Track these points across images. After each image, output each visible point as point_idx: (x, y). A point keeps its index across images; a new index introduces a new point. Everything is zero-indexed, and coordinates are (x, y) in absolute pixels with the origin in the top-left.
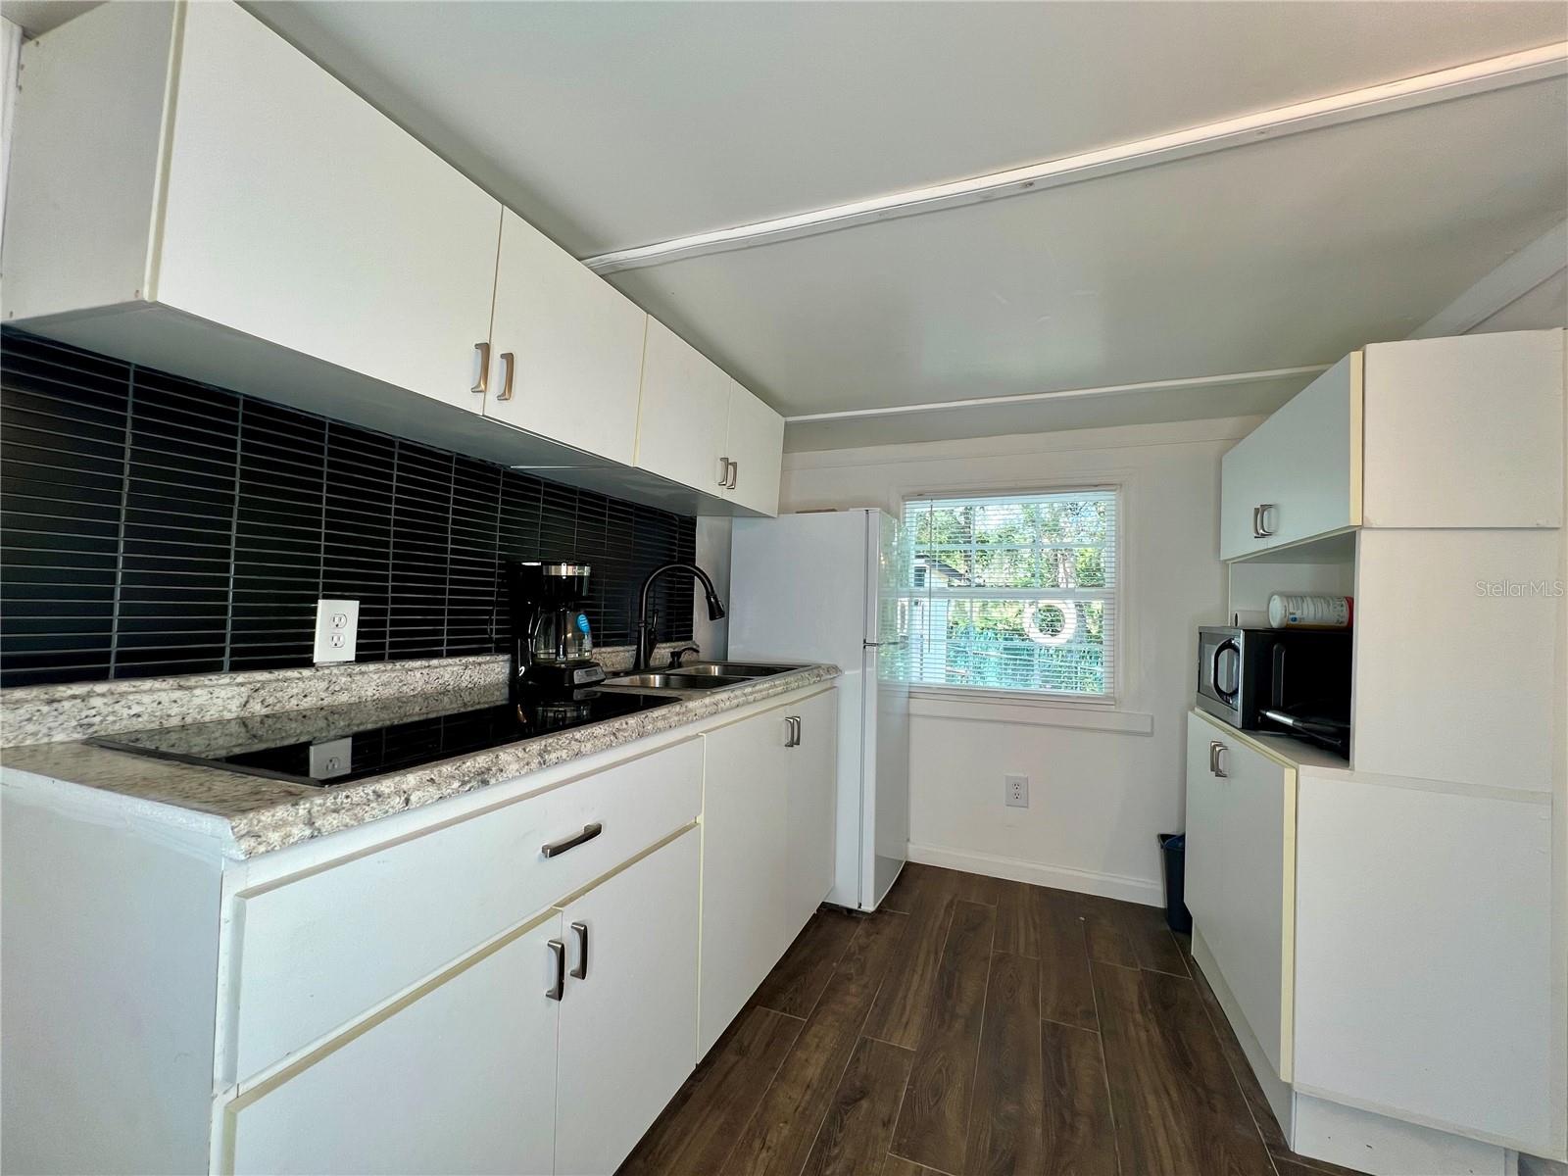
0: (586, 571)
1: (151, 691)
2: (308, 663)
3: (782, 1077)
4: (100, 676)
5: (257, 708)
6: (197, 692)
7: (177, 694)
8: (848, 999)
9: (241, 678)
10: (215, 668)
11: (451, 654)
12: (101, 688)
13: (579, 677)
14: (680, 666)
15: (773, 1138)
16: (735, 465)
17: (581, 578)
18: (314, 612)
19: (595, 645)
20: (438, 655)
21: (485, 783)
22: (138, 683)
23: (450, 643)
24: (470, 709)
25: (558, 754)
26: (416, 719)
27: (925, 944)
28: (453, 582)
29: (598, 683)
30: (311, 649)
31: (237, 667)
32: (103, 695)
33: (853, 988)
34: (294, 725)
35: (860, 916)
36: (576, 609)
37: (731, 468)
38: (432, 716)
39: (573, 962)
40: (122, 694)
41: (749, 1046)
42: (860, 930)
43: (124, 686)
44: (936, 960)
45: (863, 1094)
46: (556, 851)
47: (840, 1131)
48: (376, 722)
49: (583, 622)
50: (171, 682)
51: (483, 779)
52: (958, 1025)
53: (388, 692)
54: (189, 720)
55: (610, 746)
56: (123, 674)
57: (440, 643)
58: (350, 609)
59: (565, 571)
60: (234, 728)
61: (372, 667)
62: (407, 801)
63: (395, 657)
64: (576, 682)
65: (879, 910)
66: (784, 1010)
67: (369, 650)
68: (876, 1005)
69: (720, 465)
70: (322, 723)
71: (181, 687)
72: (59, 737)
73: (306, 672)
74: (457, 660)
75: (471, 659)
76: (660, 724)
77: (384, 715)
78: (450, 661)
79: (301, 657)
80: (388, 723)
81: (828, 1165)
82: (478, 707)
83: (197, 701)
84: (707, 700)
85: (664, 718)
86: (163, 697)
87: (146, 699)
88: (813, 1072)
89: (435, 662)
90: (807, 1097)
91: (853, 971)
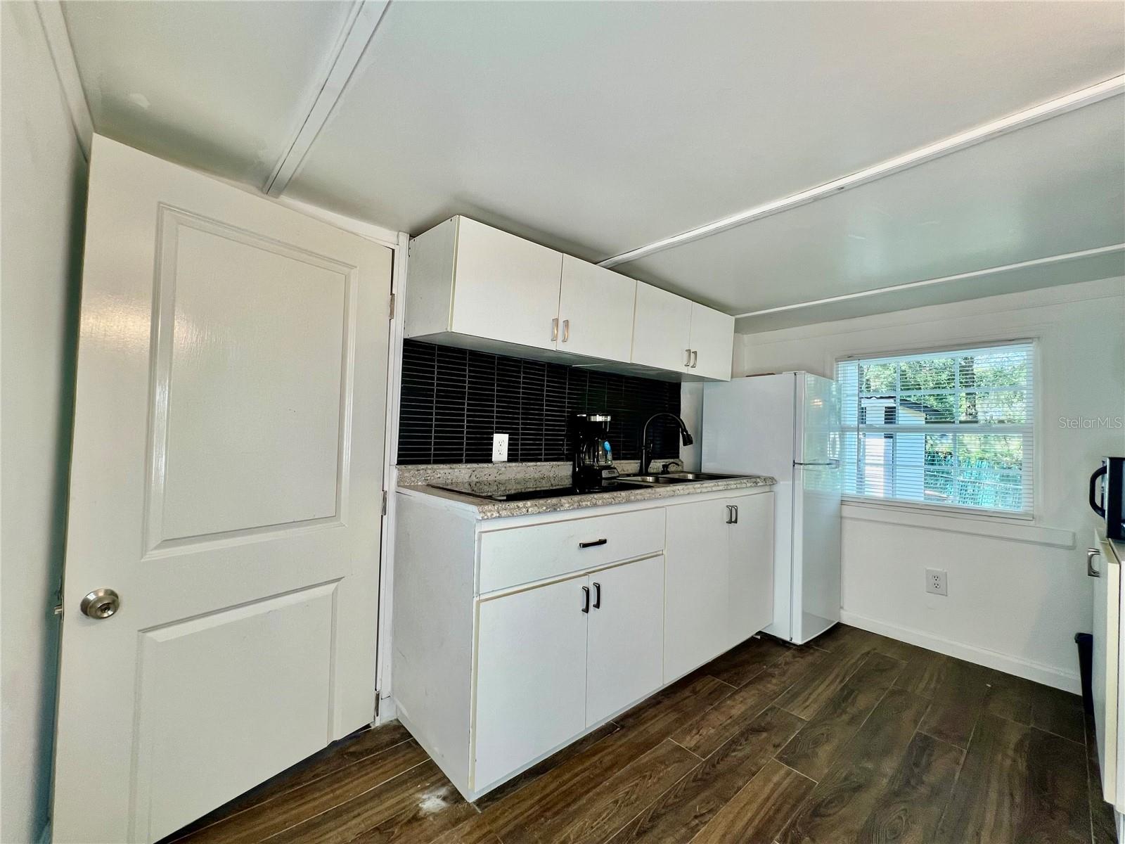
0: (609, 419)
1: (443, 469)
2: (490, 461)
3: (715, 709)
4: (428, 462)
5: (474, 478)
6: (456, 470)
7: (450, 471)
8: (769, 685)
9: (469, 466)
10: (460, 461)
11: (546, 460)
12: (430, 466)
13: (605, 474)
14: (668, 473)
15: (703, 731)
16: (695, 353)
17: (606, 422)
18: (492, 439)
19: (614, 459)
20: (540, 460)
21: (555, 509)
22: (439, 465)
23: (546, 455)
24: (554, 488)
25: (586, 503)
26: (531, 490)
27: (836, 671)
28: (546, 425)
29: (614, 478)
30: (491, 455)
31: (468, 462)
32: (430, 469)
33: (774, 681)
34: (486, 487)
35: (791, 646)
36: (604, 440)
37: (692, 355)
38: (538, 489)
39: (593, 601)
40: (436, 469)
41: (700, 690)
42: (789, 653)
43: (435, 466)
44: (841, 681)
45: (765, 730)
46: (585, 546)
47: (746, 741)
48: (515, 490)
49: (607, 445)
50: (448, 466)
51: (554, 509)
53: (519, 476)
54: (453, 481)
55: (611, 504)
56: (436, 462)
57: (541, 455)
58: (505, 437)
59: (599, 418)
60: (467, 485)
61: (514, 464)
62: (528, 511)
63: (523, 460)
64: (603, 476)
65: (807, 646)
66: (725, 681)
67: (512, 457)
68: (788, 692)
69: (686, 354)
70: (495, 488)
71: (451, 468)
72: (420, 483)
73: (490, 465)
74: (548, 463)
75: (554, 463)
76: (639, 497)
77: (519, 487)
78: (545, 463)
79: (486, 457)
80: (520, 491)
81: (734, 751)
82: (558, 487)
83: (456, 474)
84: (668, 489)
85: (641, 494)
86: (446, 471)
87: (442, 472)
88: (736, 712)
89: (539, 463)
90: (729, 721)
91: (776, 673)
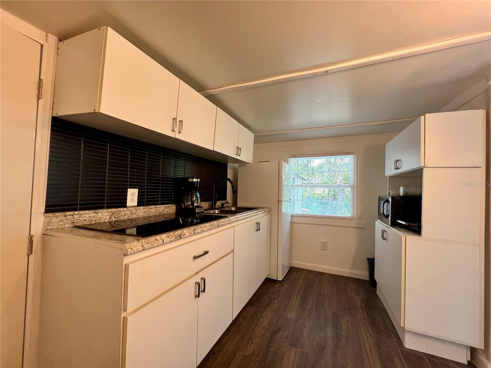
0: (199, 180)
1: (88, 214)
2: (125, 206)
3: (256, 325)
4: (75, 210)
5: (114, 219)
6: (99, 214)
7: (94, 215)
8: (275, 305)
9: (109, 210)
10: (102, 208)
11: (162, 204)
12: (76, 213)
13: (197, 210)
14: (224, 207)
15: (254, 341)
16: (240, 149)
17: (197, 182)
18: (127, 192)
19: (201, 201)
20: (158, 204)
21: (181, 238)
22: (85, 211)
23: (161, 201)
24: (167, 220)
25: (198, 231)
26: (153, 222)
27: (297, 290)
28: (162, 183)
29: (202, 212)
30: (126, 202)
31: (108, 207)
32: (77, 215)
33: (276, 302)
34: (122, 223)
35: (277, 282)
36: (196, 191)
38: (157, 221)
39: (202, 288)
40: (82, 214)
41: (246, 316)
42: (277, 286)
43: (81, 212)
44: (300, 294)
45: (280, 330)
47: (274, 340)
48: (142, 223)
49: (198, 195)
50: (92, 211)
52: (307, 312)
53: (146, 215)
54: (97, 222)
55: (210, 229)
56: (81, 209)
57: (159, 201)
58: (136, 191)
59: (195, 180)
60: (108, 224)
61: (141, 208)
63: (147, 205)
64: (197, 212)
65: (283, 280)
66: (256, 307)
67: (140, 203)
68: (283, 306)
69: (236, 149)
70: (129, 223)
71: (95, 213)
72: (67, 226)
73: (125, 209)
74: (163, 206)
75: (167, 205)
76: (223, 223)
77: (145, 221)
78: (161, 206)
79: (123, 204)
80: (145, 223)
81: (271, 348)
83: (99, 216)
84: (235, 217)
85: (224, 222)
86: (91, 215)
87: (87, 216)
88: (265, 324)
89: (157, 206)
90: (264, 331)
91: (276, 297)
